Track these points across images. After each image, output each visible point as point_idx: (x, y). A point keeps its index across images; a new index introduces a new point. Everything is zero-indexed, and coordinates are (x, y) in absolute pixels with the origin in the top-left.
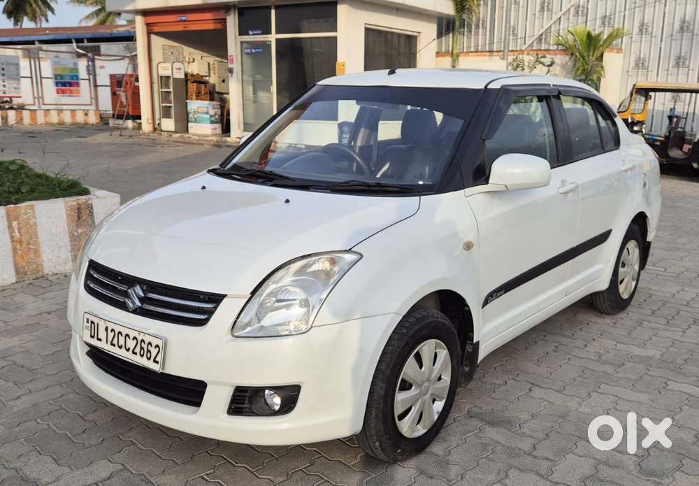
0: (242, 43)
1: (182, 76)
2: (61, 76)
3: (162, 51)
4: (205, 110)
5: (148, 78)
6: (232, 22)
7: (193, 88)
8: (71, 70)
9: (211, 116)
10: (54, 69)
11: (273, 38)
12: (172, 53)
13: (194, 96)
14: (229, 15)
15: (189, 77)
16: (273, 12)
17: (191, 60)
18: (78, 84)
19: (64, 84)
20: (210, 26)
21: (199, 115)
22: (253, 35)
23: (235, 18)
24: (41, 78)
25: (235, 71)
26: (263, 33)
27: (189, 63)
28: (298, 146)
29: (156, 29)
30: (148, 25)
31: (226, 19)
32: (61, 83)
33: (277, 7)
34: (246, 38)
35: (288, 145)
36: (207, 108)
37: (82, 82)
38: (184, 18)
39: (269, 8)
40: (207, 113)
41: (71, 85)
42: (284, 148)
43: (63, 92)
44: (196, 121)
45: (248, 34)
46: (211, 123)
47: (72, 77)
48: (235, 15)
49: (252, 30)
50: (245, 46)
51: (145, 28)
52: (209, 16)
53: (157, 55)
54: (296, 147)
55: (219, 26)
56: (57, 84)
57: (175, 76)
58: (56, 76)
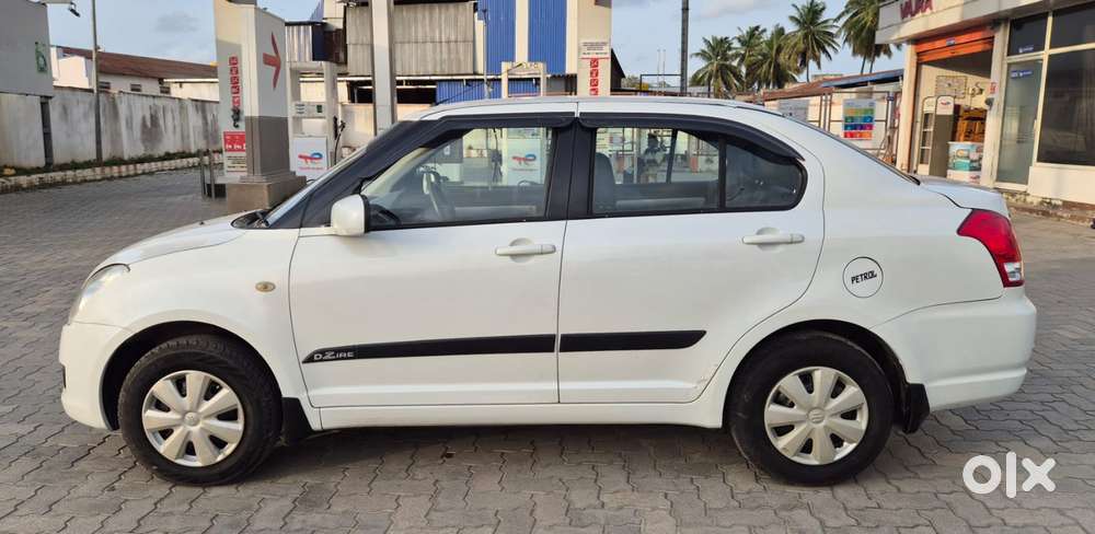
0: (1009, 65)
1: (949, 111)
2: (852, 118)
3: (935, 83)
4: (965, 153)
5: (910, 118)
6: (1001, 38)
7: (963, 125)
8: (866, 111)
9: (972, 161)
10: (845, 111)
11: (1045, 55)
12: (949, 85)
13: (962, 138)
14: (998, 30)
15: (961, 113)
16: (1050, 19)
17: (977, 91)
18: (871, 127)
19: (855, 127)
20: (978, 48)
21: (959, 160)
22: (1024, 53)
23: (1004, 35)
24: (830, 121)
25: (995, 103)
26: (1034, 51)
27: (973, 95)
28: (1053, 202)
29: (926, 58)
30: (918, 54)
31: (993, 37)
32: (851, 126)
33: (1056, 14)
34: (1015, 58)
35: (1040, 200)
36: (968, 151)
37: (876, 124)
38: (952, 42)
39: (1045, 16)
40: (968, 157)
41: (862, 127)
42: (1035, 203)
43: (852, 136)
44: (954, 168)
45: (1018, 53)
46: (971, 170)
47: (865, 119)
48: (1005, 31)
49: (1023, 47)
50: (1012, 69)
51: (915, 57)
52: (977, 35)
53: (927, 87)
54: (1050, 203)
55: (988, 47)
56: (846, 127)
57: (938, 113)
58: (846, 119)
